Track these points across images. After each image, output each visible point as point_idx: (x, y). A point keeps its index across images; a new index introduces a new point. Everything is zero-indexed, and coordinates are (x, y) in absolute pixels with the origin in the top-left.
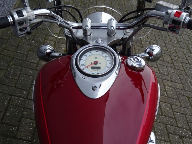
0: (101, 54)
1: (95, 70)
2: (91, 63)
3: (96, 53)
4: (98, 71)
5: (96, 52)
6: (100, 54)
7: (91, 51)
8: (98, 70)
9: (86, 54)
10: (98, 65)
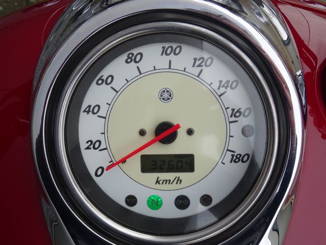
0: (196, 71)
1: (163, 176)
2: (142, 133)
3: (166, 59)
4: (179, 181)
5: (164, 52)
6: (190, 69)
7: (135, 51)
8: (183, 175)
9: (105, 73)
10: (178, 147)
